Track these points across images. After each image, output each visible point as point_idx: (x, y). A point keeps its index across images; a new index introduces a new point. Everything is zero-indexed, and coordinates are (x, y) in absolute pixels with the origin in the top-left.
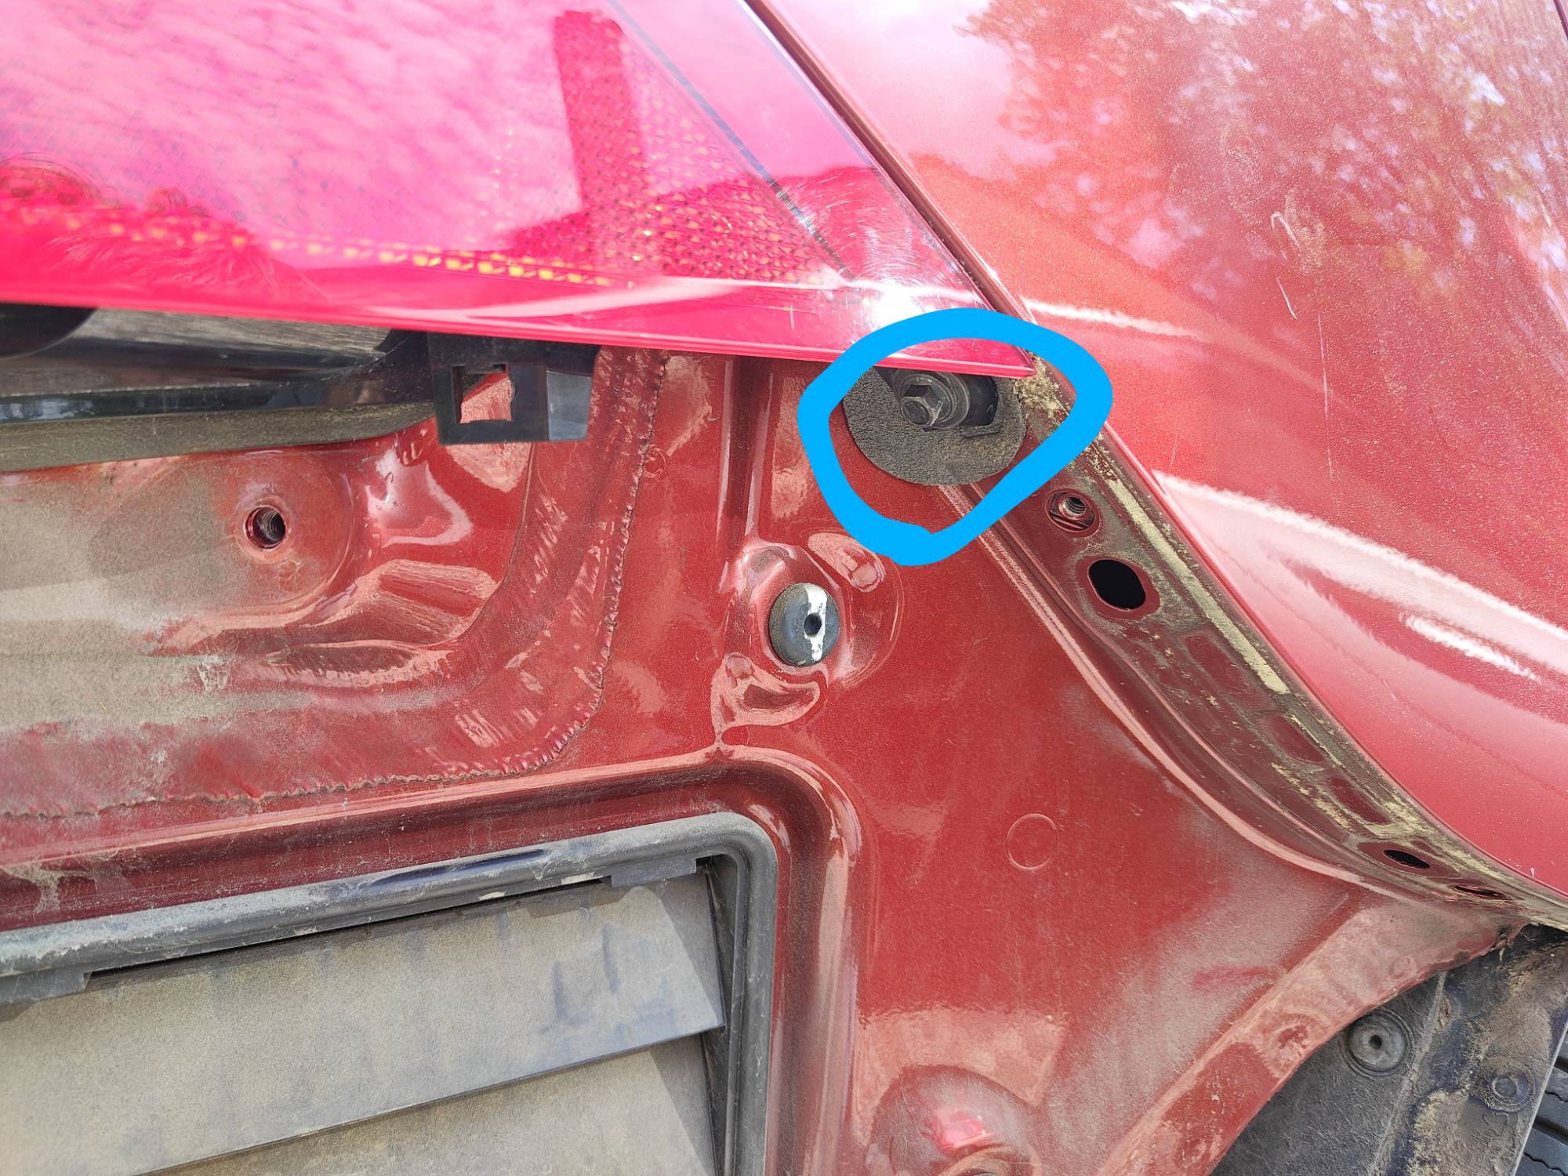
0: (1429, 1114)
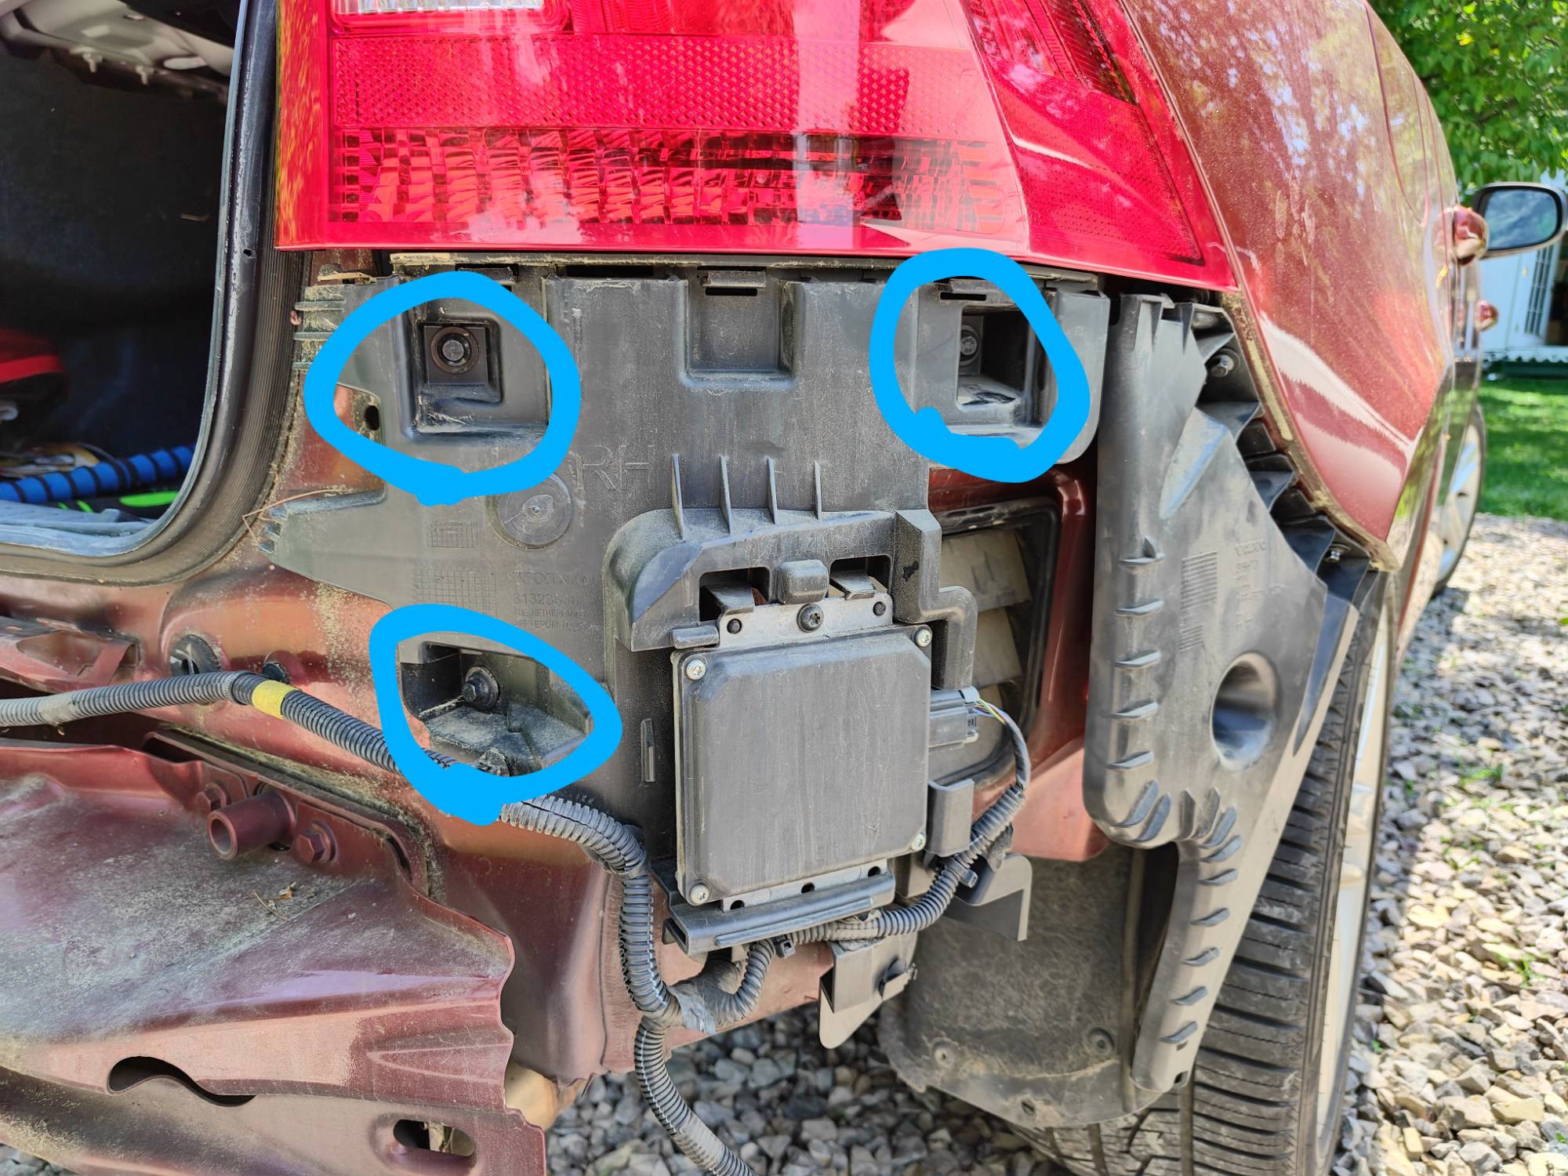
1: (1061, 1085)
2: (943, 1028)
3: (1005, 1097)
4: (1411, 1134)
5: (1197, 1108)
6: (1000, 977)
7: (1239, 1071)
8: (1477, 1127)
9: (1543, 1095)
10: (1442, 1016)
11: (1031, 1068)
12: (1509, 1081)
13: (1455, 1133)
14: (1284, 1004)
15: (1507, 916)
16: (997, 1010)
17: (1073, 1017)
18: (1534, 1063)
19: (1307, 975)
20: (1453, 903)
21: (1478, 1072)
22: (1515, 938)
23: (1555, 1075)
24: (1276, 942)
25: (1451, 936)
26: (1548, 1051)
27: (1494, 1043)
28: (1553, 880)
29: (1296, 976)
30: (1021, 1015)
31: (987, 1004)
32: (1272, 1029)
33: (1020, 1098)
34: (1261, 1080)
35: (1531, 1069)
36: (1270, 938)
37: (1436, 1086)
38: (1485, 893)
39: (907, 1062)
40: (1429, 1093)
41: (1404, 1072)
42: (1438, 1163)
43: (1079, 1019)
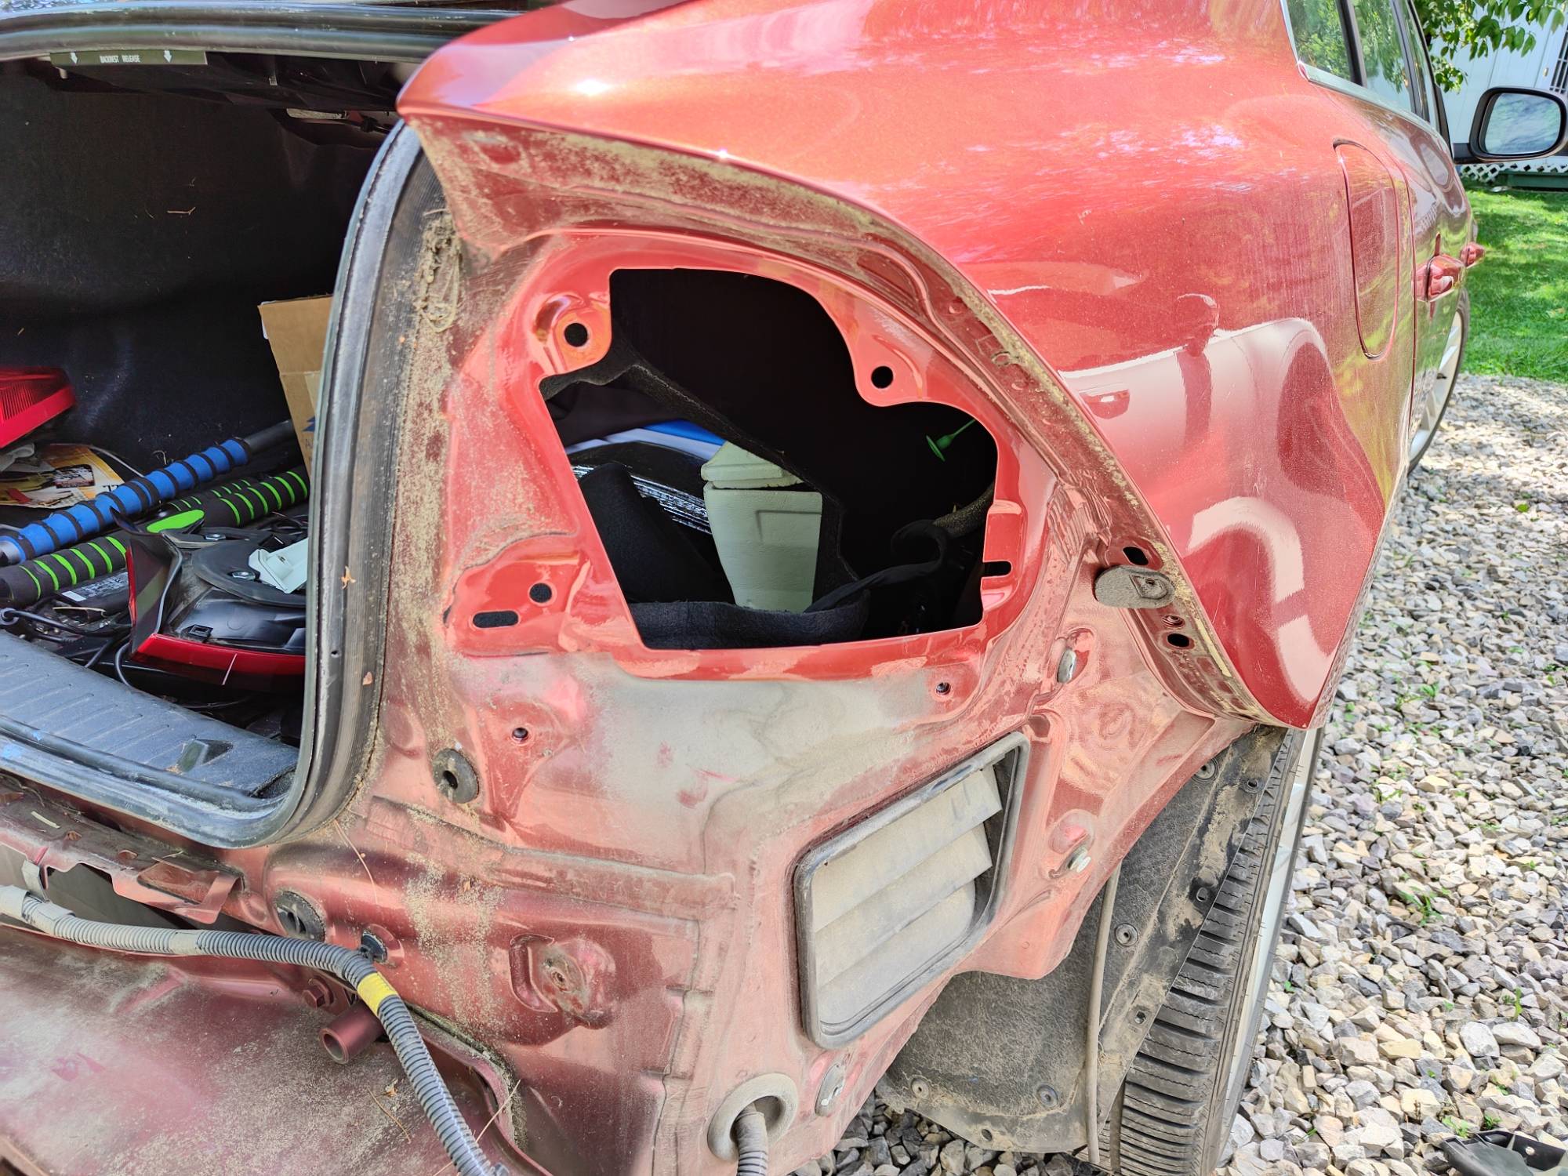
0: (1222, 795)
1: (1014, 1122)
2: (920, 1068)
3: (969, 1124)
4: (1309, 1070)
5: (1124, 1122)
6: (967, 1037)
7: (1159, 1103)
8: (1363, 1064)
9: (1423, 1034)
10: (1348, 954)
11: (990, 1107)
12: (1397, 1019)
13: (1345, 1067)
14: (1198, 1059)
15: (1419, 850)
16: (964, 1061)
17: (1026, 1075)
18: (1419, 1001)
19: (1220, 1036)
20: (1373, 837)
21: (1371, 1011)
22: (1422, 873)
23: (1436, 1012)
24: (1196, 1014)
25: (1367, 870)
26: (1435, 989)
27: (1389, 982)
28: (1464, 810)
29: (1210, 1038)
30: (983, 1068)
31: (956, 1055)
32: (1187, 1077)
33: (981, 1127)
34: (1176, 1111)
35: (1417, 1007)
36: (1191, 1011)
37: (1334, 1024)
38: (1402, 826)
39: (890, 1089)
40: (1328, 1032)
41: (1310, 1014)
42: (1327, 1097)
43: (1030, 1076)
